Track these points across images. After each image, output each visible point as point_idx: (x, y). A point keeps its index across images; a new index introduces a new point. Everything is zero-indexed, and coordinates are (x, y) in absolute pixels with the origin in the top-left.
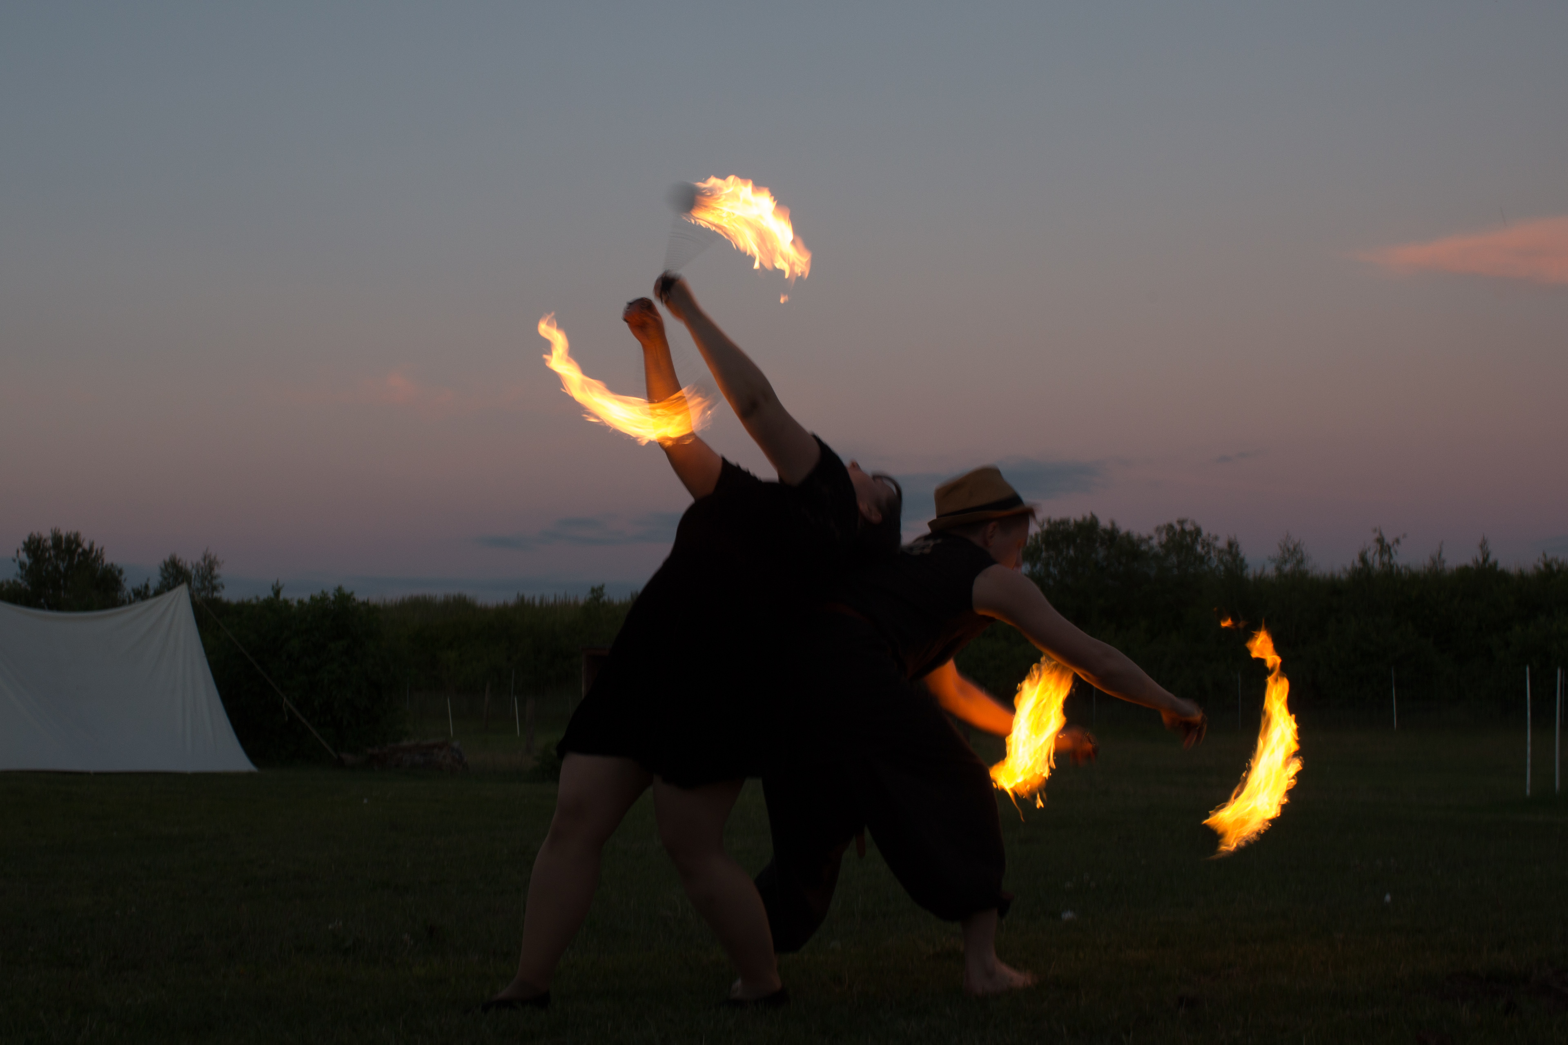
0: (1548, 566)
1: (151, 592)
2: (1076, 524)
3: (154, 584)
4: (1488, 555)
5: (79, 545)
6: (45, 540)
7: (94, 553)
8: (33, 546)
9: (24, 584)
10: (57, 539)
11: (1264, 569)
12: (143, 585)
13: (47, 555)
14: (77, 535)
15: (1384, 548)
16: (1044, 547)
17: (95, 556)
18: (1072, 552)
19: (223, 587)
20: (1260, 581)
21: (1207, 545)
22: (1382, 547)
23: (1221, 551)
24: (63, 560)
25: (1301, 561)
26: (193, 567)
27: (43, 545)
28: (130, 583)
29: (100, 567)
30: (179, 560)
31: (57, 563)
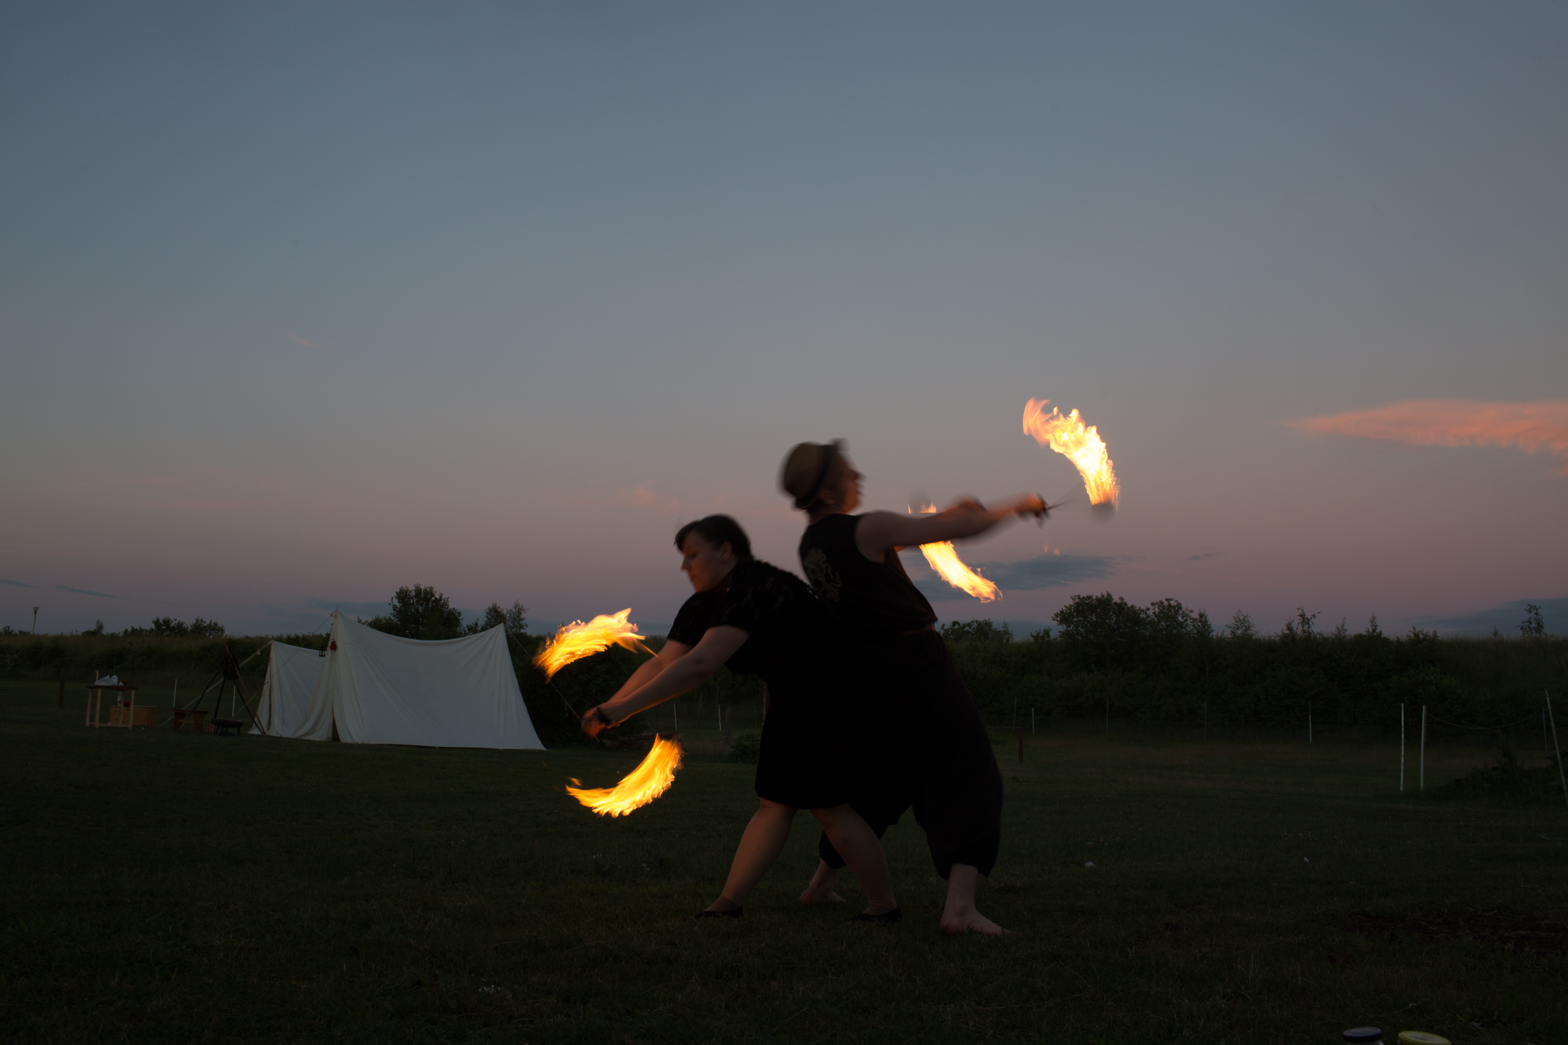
0: (1416, 635)
1: (479, 628)
2: (1097, 599)
3: (482, 622)
4: (1376, 626)
5: (433, 595)
6: (411, 592)
7: (442, 601)
8: (403, 595)
9: (396, 620)
10: (418, 591)
11: (1223, 632)
12: (475, 623)
13: (412, 601)
14: (431, 588)
15: (1305, 620)
16: (1075, 614)
17: (443, 603)
18: (1094, 618)
19: (527, 626)
20: (1220, 640)
21: (1184, 615)
22: (1304, 619)
23: (1194, 620)
24: (422, 605)
25: (1248, 628)
26: (508, 612)
27: (409, 595)
28: (466, 622)
29: (446, 610)
30: (498, 608)
31: (418, 607)
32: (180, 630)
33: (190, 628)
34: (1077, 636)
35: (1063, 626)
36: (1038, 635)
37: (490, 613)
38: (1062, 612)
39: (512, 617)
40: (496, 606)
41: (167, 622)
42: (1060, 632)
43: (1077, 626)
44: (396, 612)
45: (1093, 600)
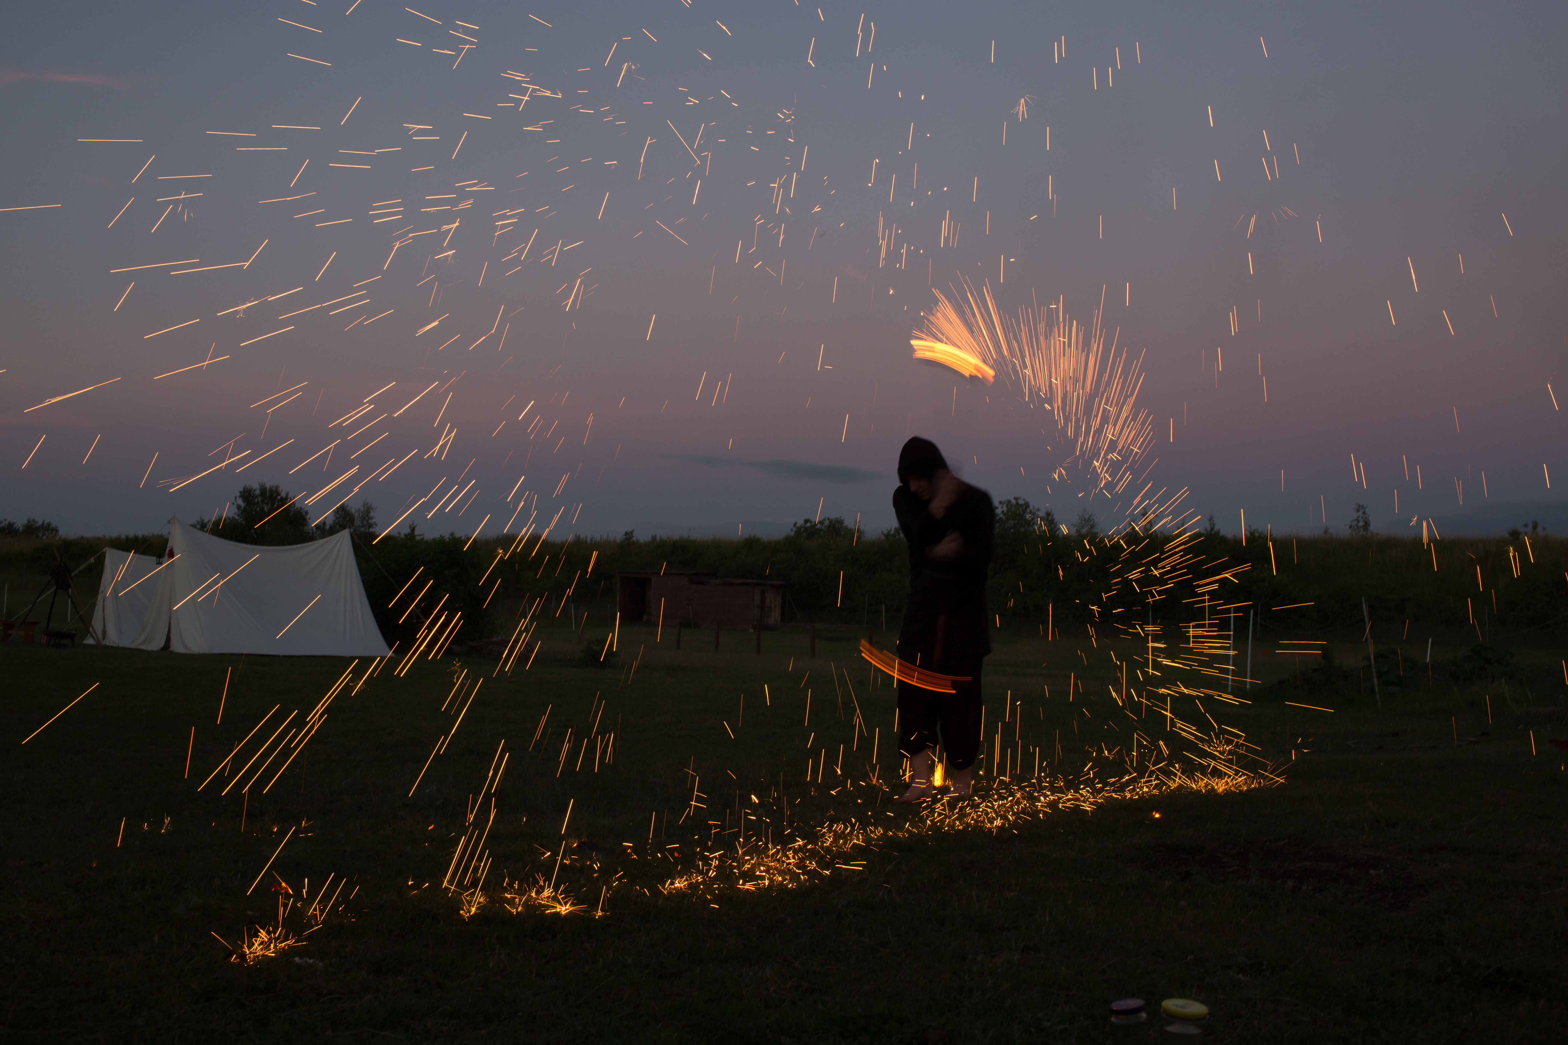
1: (327, 533)
3: (329, 525)
4: (1214, 525)
5: (278, 494)
6: (255, 490)
7: (289, 500)
8: (247, 495)
9: (238, 523)
10: (263, 490)
11: (1068, 531)
13: (256, 500)
14: (277, 487)
19: (376, 525)
20: (1066, 538)
21: (1032, 514)
23: (1041, 518)
25: (1092, 527)
26: (356, 511)
27: (254, 494)
28: (313, 524)
29: (293, 509)
32: (10, 531)
33: (21, 528)
37: (339, 512)
39: (360, 518)
40: (346, 506)
44: (240, 512)
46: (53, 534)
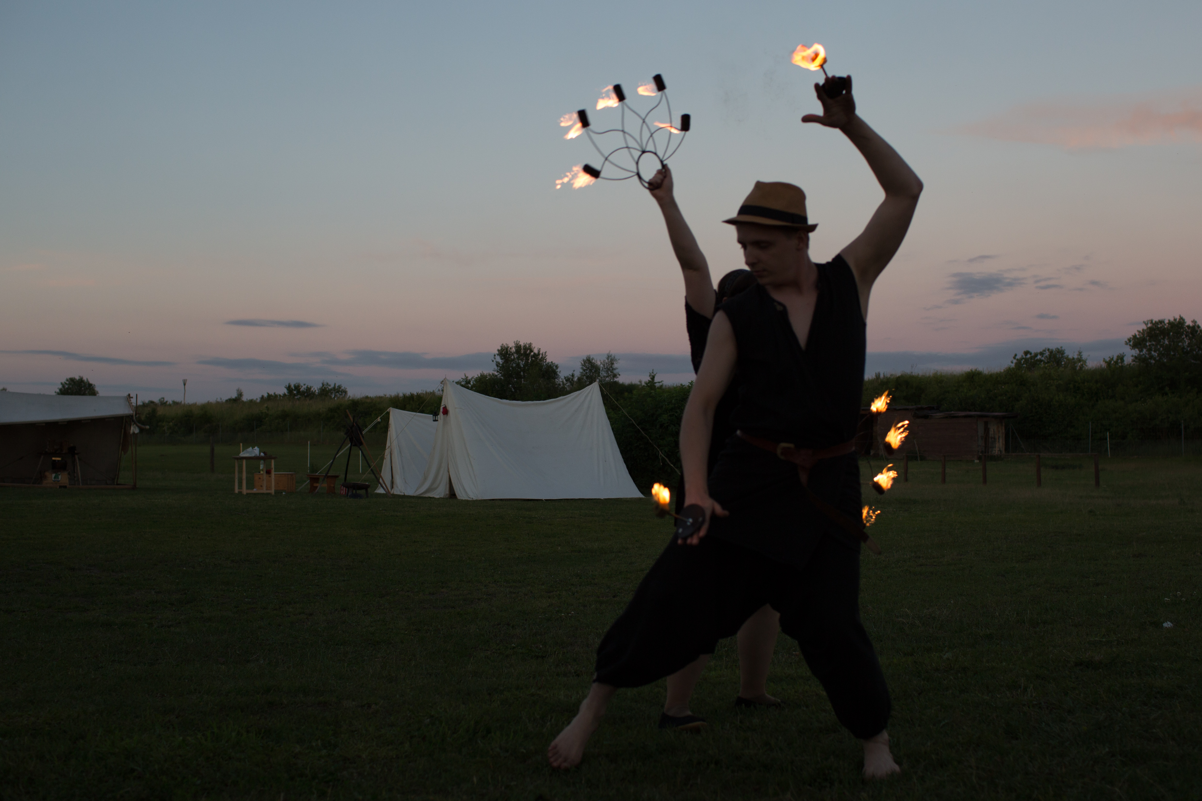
2: (1170, 323)
5: (531, 351)
6: (511, 348)
7: (541, 356)
8: (504, 352)
10: (518, 347)
12: (571, 374)
13: (512, 357)
14: (530, 344)
16: (1148, 338)
17: (542, 358)
18: (1167, 342)
19: (619, 375)
24: (522, 360)
26: (601, 363)
27: (510, 351)
28: (563, 374)
29: (545, 364)
30: (592, 359)
31: (519, 362)
32: (308, 394)
33: (317, 391)
34: (1149, 360)
35: (1136, 351)
36: (1110, 361)
37: (585, 364)
38: (1135, 337)
39: (606, 367)
40: (589, 358)
41: (297, 387)
42: (1132, 356)
43: (1150, 350)
44: (499, 368)
45: (1165, 325)
46: (343, 395)
